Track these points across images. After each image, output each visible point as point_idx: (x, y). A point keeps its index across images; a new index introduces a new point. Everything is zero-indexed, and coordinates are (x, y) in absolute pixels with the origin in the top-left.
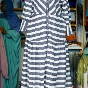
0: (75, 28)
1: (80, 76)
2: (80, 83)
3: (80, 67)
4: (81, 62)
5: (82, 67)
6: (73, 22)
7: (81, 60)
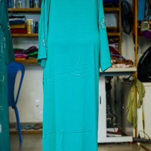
0: (117, 39)
1: (132, 113)
2: (132, 124)
3: (132, 99)
4: (132, 91)
5: (135, 99)
6: (115, 30)
7: (132, 88)
